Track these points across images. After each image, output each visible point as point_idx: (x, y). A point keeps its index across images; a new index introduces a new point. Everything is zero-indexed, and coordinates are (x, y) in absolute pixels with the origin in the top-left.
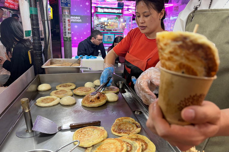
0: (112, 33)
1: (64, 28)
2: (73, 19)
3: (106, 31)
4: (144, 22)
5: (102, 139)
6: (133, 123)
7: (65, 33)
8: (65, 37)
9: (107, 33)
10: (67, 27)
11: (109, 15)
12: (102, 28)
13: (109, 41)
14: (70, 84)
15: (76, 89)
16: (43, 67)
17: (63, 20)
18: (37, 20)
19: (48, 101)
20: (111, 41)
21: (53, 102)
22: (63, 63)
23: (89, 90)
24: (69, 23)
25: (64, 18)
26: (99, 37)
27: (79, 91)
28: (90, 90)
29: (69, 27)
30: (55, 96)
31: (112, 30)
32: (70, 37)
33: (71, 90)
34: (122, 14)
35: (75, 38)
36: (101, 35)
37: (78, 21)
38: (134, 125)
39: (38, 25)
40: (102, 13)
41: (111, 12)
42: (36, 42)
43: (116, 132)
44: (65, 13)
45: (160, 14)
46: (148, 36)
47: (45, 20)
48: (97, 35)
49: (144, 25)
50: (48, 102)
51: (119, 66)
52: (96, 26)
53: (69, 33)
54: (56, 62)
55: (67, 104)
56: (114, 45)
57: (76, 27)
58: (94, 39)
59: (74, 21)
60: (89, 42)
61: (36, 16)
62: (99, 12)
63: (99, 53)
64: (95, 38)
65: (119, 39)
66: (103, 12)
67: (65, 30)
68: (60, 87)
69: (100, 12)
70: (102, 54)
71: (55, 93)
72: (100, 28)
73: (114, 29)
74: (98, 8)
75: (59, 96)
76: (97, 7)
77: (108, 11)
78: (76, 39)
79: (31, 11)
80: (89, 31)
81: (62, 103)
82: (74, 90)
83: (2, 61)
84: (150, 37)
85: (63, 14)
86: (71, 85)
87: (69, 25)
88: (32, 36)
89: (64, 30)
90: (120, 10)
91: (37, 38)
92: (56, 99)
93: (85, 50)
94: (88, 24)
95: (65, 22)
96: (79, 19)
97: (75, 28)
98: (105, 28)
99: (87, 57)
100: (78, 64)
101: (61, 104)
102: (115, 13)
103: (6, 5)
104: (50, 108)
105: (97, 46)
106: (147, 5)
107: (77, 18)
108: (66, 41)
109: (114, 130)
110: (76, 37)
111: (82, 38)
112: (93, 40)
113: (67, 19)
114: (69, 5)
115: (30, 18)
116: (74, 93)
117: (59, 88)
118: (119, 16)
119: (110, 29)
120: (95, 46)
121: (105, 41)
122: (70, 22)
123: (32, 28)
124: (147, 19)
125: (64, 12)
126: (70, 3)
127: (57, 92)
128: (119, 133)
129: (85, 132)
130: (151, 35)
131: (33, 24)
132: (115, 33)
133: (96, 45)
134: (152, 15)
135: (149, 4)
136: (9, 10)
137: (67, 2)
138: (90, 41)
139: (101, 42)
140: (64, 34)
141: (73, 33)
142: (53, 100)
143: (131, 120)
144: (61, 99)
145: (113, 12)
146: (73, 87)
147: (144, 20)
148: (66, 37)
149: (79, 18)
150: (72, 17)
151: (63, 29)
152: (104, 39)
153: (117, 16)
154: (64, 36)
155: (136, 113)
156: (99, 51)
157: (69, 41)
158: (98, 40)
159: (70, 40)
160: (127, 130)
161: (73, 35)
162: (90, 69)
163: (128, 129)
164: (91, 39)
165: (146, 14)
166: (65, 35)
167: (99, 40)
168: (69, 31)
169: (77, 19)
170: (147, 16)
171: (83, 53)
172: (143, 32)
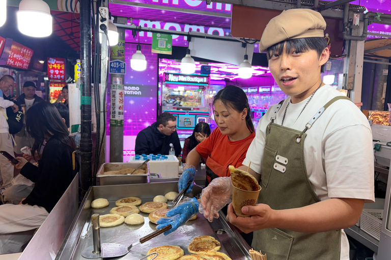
0: (191, 114)
1: (112, 105)
2: (128, 90)
3: (181, 110)
4: (223, 122)
5: (179, 256)
6: (213, 242)
7: (114, 113)
8: (113, 120)
9: (183, 113)
10: (118, 104)
11: (188, 85)
12: (175, 105)
13: (186, 126)
14: (134, 198)
15: (143, 205)
16: (99, 176)
17: (112, 93)
18: (90, 111)
19: (110, 220)
20: (190, 126)
21: (117, 221)
22: (121, 169)
23: (160, 206)
24: (121, 98)
25: (114, 90)
26: (171, 123)
27: (147, 208)
28: (162, 206)
29: (121, 105)
30: (117, 214)
31: (192, 109)
32: (122, 120)
33: (137, 206)
34: (207, 85)
35: (130, 121)
36: (173, 121)
37: (136, 93)
38: (214, 244)
39: (90, 117)
40: (175, 82)
41: (191, 81)
42: (86, 140)
43: (193, 250)
44: (116, 82)
45: (242, 114)
46: (231, 137)
47: (100, 112)
48: (168, 120)
49: (224, 125)
50: (111, 222)
51: (202, 168)
52: (165, 102)
53: (120, 113)
54: (111, 168)
55: (134, 224)
56: (195, 135)
57: (132, 102)
58: (163, 127)
59: (129, 93)
60: (155, 130)
61: (90, 106)
62: (170, 81)
63: (170, 147)
64: (165, 126)
65: (202, 127)
66: (177, 80)
67: (114, 108)
68: (121, 202)
69: (173, 81)
70: (175, 149)
71: (117, 210)
72: (172, 105)
73: (194, 107)
74: (170, 75)
75: (123, 213)
76: (168, 74)
77: (186, 80)
78: (131, 123)
79: (82, 101)
80: (153, 110)
81: (128, 223)
82: (140, 207)
83: (21, 164)
84: (232, 138)
85: (112, 84)
86: (135, 200)
87: (121, 101)
88: (80, 131)
89: (112, 109)
90: (205, 79)
91: (87, 135)
92: (120, 218)
93: (149, 143)
94: (151, 98)
95: (114, 96)
96: (138, 91)
97: (130, 104)
98: (181, 106)
99: (153, 156)
100: (143, 170)
101: (126, 224)
102: (197, 83)
103: (9, 63)
104: (114, 229)
105: (167, 136)
106: (225, 104)
107: (133, 88)
108: (115, 126)
109: (191, 249)
110: (131, 119)
111: (140, 120)
112: (161, 129)
113: (118, 91)
114: (122, 70)
115: (81, 109)
116: (141, 210)
117: (121, 204)
118: (203, 86)
119: (188, 106)
120: (164, 137)
121: (179, 126)
122: (123, 96)
123: (81, 122)
124: (226, 119)
125: (113, 81)
126: (124, 68)
127: (119, 209)
128: (196, 251)
129: (159, 250)
130: (234, 136)
131: (83, 117)
132: (196, 114)
133: (165, 135)
134: (232, 115)
135: (228, 104)
136: (12, 70)
137: (120, 67)
138: (157, 130)
139: (174, 130)
140: (111, 115)
141: (125, 112)
142: (116, 219)
143: (211, 238)
144: (125, 217)
145: (193, 81)
146: (139, 202)
147: (222, 120)
148: (115, 120)
149: (138, 88)
150: (126, 88)
151: (110, 107)
152: (179, 122)
153: (200, 86)
154: (111, 118)
155: (218, 233)
156: (171, 145)
157: (119, 126)
158: (169, 129)
159: (121, 124)
160: (205, 249)
161: (126, 116)
162: (158, 175)
163: (206, 247)
164: (159, 127)
165: (224, 114)
166: (114, 117)
167: (171, 127)
168: (121, 111)
169: (134, 91)
170: (226, 116)
171: (145, 148)
172: (223, 133)
